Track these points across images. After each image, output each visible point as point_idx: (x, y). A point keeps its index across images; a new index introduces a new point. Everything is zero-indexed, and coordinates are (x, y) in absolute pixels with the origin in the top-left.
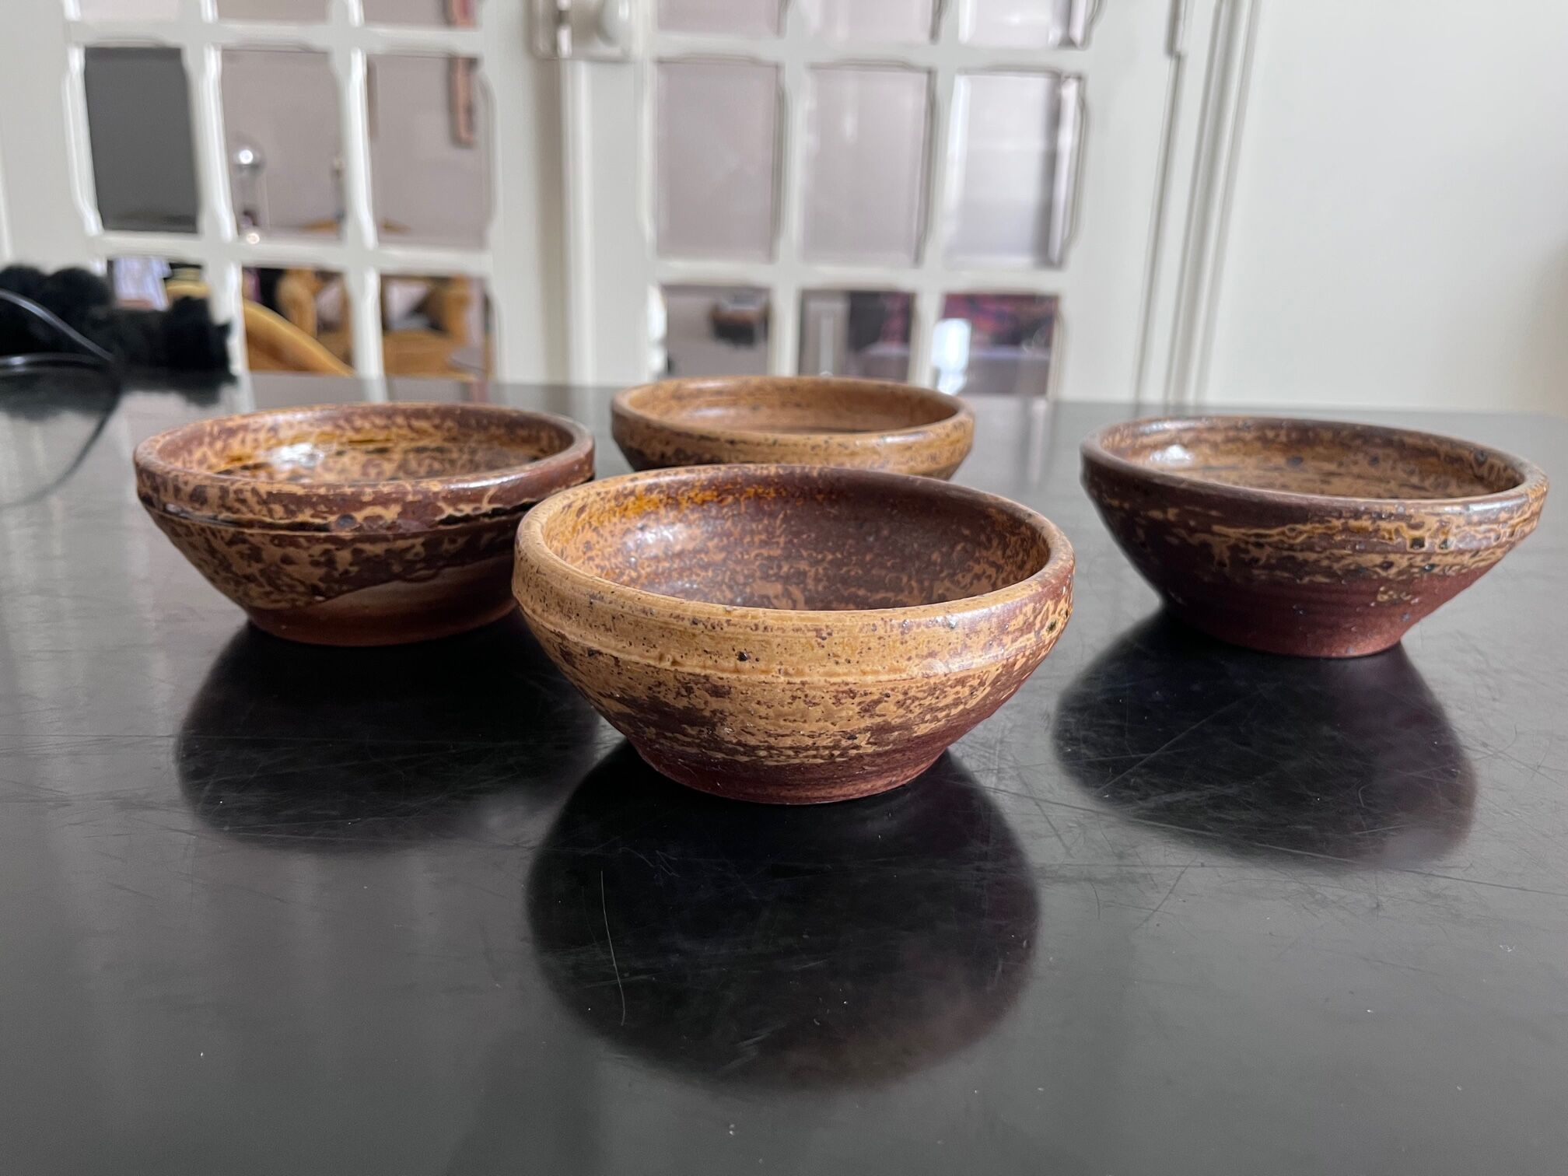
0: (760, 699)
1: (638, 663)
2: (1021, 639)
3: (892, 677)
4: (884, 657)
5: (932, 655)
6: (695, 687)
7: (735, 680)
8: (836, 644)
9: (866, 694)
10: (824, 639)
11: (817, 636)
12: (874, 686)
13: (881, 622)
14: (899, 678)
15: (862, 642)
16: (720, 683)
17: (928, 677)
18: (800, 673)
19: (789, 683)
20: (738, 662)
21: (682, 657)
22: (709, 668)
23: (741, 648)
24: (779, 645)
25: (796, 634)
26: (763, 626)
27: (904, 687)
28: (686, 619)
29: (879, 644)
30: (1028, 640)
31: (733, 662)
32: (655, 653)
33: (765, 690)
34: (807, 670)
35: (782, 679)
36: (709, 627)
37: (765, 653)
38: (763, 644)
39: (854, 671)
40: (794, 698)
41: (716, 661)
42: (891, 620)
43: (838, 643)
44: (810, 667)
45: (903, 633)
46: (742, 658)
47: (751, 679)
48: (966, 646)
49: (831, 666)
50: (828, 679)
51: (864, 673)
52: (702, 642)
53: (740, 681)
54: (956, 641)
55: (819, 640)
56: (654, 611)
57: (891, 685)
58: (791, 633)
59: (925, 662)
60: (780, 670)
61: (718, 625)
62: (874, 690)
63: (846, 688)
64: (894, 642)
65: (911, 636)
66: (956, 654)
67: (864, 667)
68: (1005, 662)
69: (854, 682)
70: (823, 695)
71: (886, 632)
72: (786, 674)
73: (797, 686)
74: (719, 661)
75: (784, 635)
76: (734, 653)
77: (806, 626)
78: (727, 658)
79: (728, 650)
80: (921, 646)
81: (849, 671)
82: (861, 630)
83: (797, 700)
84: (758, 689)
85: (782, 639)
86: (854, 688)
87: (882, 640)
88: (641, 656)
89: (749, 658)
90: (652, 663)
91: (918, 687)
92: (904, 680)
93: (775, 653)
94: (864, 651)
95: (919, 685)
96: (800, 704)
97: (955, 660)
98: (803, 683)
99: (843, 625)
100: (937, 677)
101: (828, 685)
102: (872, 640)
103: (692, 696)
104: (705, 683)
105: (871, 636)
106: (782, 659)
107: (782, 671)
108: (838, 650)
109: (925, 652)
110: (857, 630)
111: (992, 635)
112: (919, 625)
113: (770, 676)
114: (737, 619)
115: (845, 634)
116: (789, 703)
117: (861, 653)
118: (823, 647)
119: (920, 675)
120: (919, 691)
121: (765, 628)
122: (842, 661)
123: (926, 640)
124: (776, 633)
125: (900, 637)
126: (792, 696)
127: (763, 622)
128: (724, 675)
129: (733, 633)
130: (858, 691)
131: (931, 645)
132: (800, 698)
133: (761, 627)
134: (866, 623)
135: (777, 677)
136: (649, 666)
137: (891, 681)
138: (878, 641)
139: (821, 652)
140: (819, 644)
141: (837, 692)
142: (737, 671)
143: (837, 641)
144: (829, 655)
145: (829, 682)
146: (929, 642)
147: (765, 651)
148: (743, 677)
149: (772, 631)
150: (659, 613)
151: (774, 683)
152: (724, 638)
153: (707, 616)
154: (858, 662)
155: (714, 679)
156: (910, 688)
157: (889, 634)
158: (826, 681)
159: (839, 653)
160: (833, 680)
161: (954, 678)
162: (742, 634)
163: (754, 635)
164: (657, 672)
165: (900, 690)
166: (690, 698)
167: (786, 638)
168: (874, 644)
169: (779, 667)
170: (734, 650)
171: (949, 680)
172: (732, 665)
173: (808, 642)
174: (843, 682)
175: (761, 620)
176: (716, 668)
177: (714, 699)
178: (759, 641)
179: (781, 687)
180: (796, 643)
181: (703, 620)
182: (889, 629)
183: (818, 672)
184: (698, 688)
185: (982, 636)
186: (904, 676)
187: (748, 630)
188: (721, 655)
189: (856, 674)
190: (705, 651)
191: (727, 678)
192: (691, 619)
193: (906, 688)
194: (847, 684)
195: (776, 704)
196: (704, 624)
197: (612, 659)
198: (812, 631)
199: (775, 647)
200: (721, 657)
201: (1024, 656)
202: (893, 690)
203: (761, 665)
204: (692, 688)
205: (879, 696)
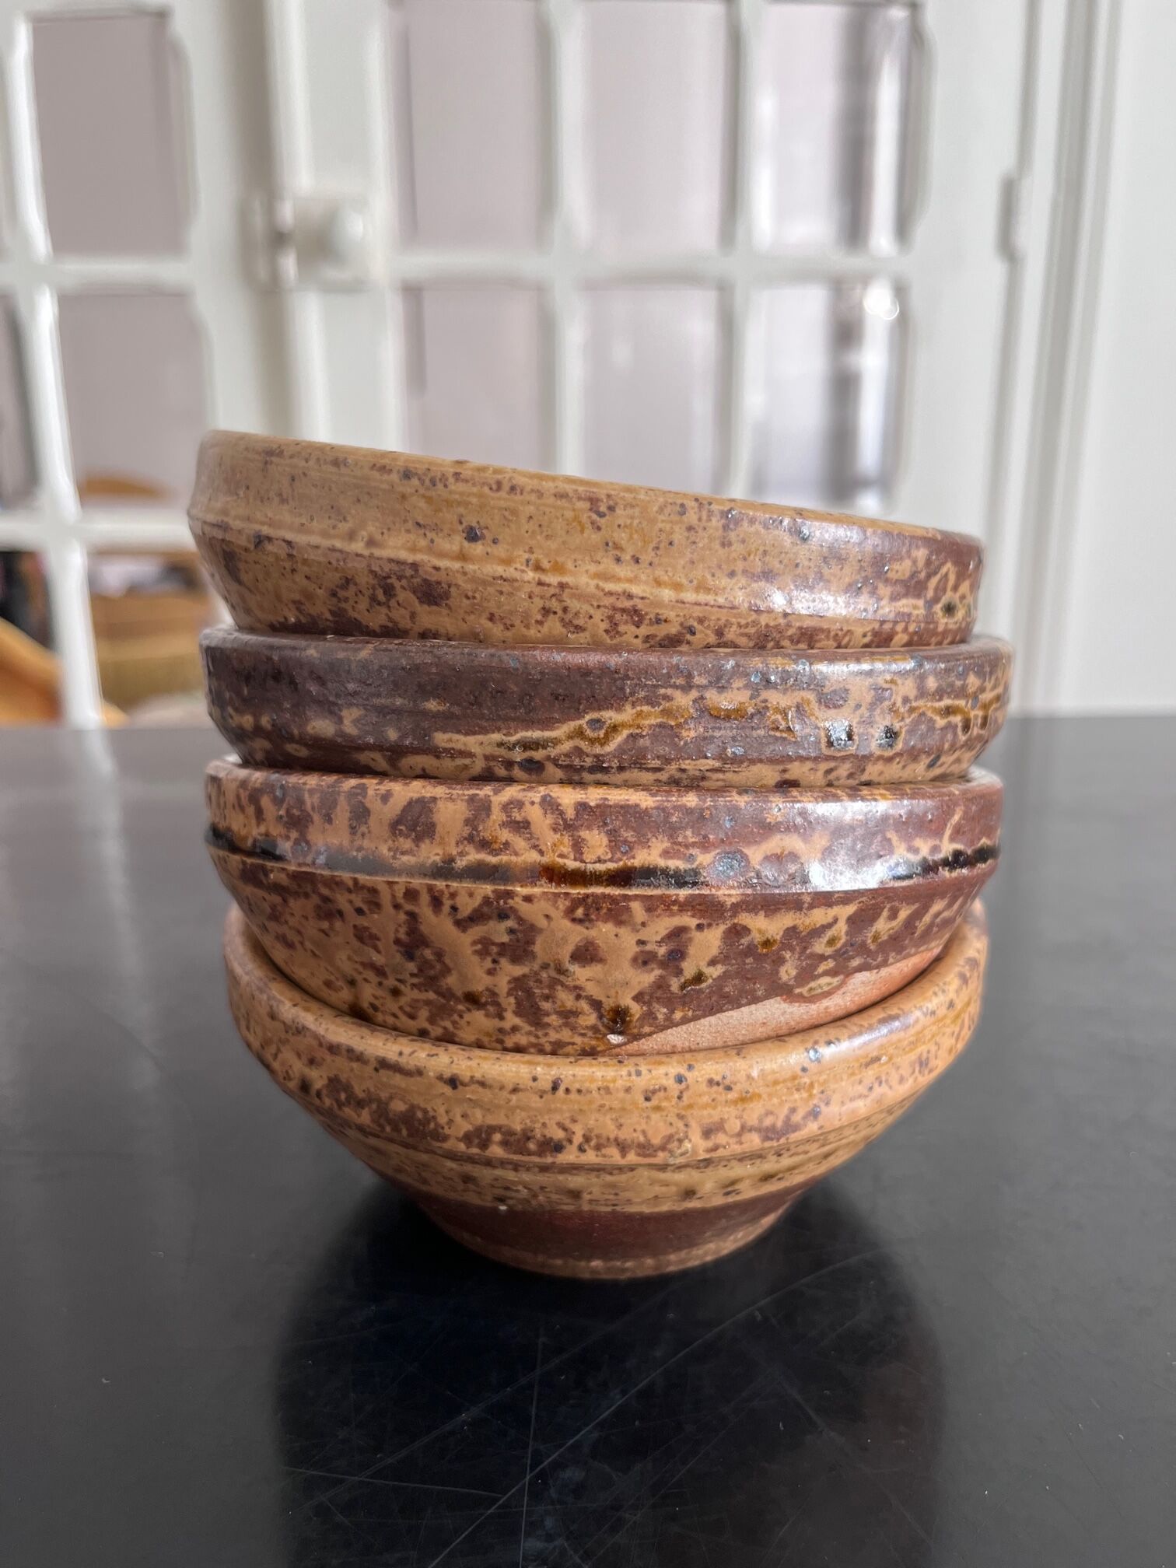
0: (495, 610)
1: (317, 547)
2: (904, 601)
3: (702, 598)
4: (693, 563)
5: (768, 575)
6: (397, 584)
7: (458, 572)
8: (619, 526)
9: (658, 621)
10: (602, 515)
11: (591, 510)
12: (673, 607)
13: (694, 504)
14: (712, 603)
15: (661, 530)
16: (434, 577)
17: (758, 611)
18: (558, 568)
19: (540, 583)
20: (466, 544)
21: (382, 533)
22: (420, 551)
23: (471, 520)
24: (531, 517)
25: (559, 503)
26: (510, 485)
27: (719, 619)
28: (395, 471)
29: (688, 538)
30: (915, 607)
31: (457, 543)
32: (344, 527)
33: (501, 593)
34: (570, 565)
35: (531, 575)
36: (427, 482)
37: (507, 530)
38: (507, 514)
39: (643, 577)
40: (546, 611)
41: (432, 541)
42: (710, 504)
43: (623, 524)
44: (575, 560)
45: (726, 527)
46: (472, 536)
47: (482, 573)
48: (820, 577)
49: (608, 564)
50: (601, 584)
51: (658, 583)
52: (415, 507)
53: (465, 574)
54: (806, 563)
55: (595, 517)
56: (350, 461)
57: (697, 612)
58: (552, 500)
59: (755, 585)
60: (528, 561)
61: (440, 480)
62: (671, 615)
63: (628, 604)
64: (711, 539)
65: (738, 536)
66: (804, 584)
67: (659, 572)
68: (877, 626)
69: (641, 595)
70: (592, 611)
71: (700, 520)
72: (538, 568)
73: (552, 591)
74: (436, 540)
75: (539, 501)
76: (460, 528)
77: (576, 491)
78: (450, 535)
79: (452, 523)
80: (752, 557)
81: (636, 577)
82: (661, 510)
83: (552, 615)
84: (491, 589)
85: (538, 509)
86: (640, 605)
87: (692, 532)
88: (325, 534)
89: (483, 537)
90: (338, 544)
91: (740, 626)
92: (720, 607)
93: (523, 531)
94: (662, 546)
95: (743, 622)
96: (553, 626)
97: (802, 594)
98: (562, 586)
99: (635, 498)
100: (773, 615)
101: (602, 594)
102: (677, 528)
103: (393, 603)
104: (412, 576)
105: (677, 523)
106: (532, 543)
107: (530, 563)
108: (622, 537)
109: (758, 567)
110: (655, 509)
111: (863, 574)
112: (752, 521)
113: (512, 569)
114: (470, 473)
115: (637, 511)
116: (537, 622)
117: (657, 548)
118: (599, 529)
119: (746, 605)
120: (742, 635)
121: (513, 489)
122: (627, 557)
123: (762, 549)
124: (527, 497)
125: (721, 531)
126: (544, 608)
127: (510, 479)
128: (443, 563)
129: (462, 494)
130: (646, 614)
131: (767, 559)
132: (555, 613)
133: (506, 487)
134: (670, 501)
135: (523, 571)
136: (333, 550)
137: (700, 604)
138: (686, 534)
139: (596, 538)
140: (593, 523)
141: (614, 609)
142: (462, 557)
143: (621, 522)
144: (607, 544)
145: (603, 590)
146: (765, 552)
147: (509, 527)
148: (470, 567)
149: (522, 494)
150: (356, 464)
151: (517, 580)
152: (447, 501)
153: (427, 466)
154: (651, 564)
155: (427, 573)
156: (728, 624)
157: (704, 524)
158: (597, 587)
159: (623, 543)
160: (610, 586)
161: (798, 624)
162: (474, 495)
163: (493, 499)
164: (344, 560)
165: (712, 624)
166: (389, 607)
167: (541, 508)
168: (679, 536)
169: (526, 556)
170: (461, 523)
171: (789, 625)
172: (456, 548)
173: (576, 518)
174: (624, 593)
175: (507, 476)
176: (430, 550)
177: (426, 607)
178: (500, 509)
179: (527, 589)
180: (558, 518)
181: (420, 472)
182: (704, 517)
183: (587, 571)
184: (403, 587)
185: (847, 570)
186: (721, 600)
187: (486, 489)
188: (442, 530)
189: (646, 583)
190: (418, 524)
191: (446, 569)
192: (402, 470)
193: (722, 622)
194: (630, 596)
195: (517, 623)
196: (419, 479)
197: (284, 544)
198: (584, 500)
199: (524, 520)
200: (440, 535)
201: (906, 629)
202: (701, 621)
203: (500, 551)
204: (392, 587)
205: (679, 628)
